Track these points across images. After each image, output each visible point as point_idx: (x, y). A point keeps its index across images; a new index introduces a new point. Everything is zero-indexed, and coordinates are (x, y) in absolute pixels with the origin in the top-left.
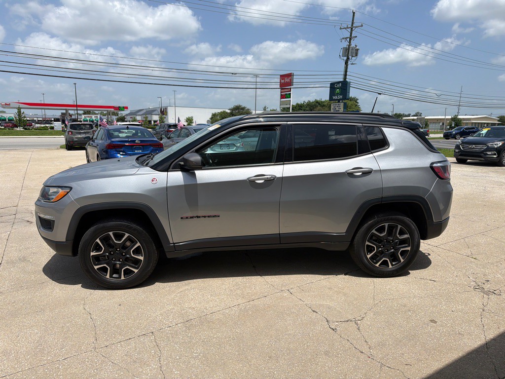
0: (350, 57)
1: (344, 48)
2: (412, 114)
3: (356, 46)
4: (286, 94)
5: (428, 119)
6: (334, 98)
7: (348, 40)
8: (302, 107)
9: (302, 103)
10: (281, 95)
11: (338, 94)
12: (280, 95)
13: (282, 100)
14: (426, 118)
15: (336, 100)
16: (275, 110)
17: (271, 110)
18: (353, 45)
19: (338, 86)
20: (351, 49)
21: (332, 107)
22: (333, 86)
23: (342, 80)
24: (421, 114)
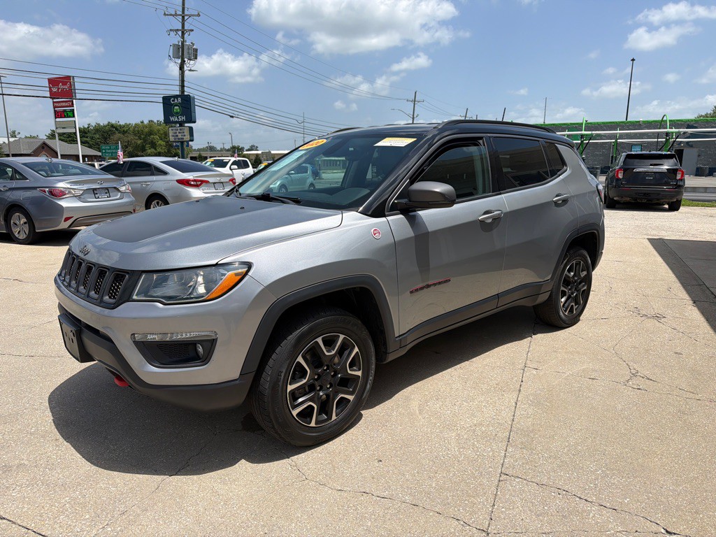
0: (186, 60)
1: (174, 45)
2: (246, 148)
3: (193, 44)
4: (64, 111)
5: (274, 154)
6: (172, 119)
7: (180, 33)
8: (86, 133)
9: (86, 126)
10: (55, 111)
11: (177, 113)
12: (53, 111)
13: (58, 120)
14: (272, 152)
15: (176, 122)
16: (34, 137)
17: (26, 137)
18: (188, 43)
19: (176, 101)
20: (186, 48)
21: (171, 133)
22: (167, 101)
23: (178, 93)
24: (257, 147)
